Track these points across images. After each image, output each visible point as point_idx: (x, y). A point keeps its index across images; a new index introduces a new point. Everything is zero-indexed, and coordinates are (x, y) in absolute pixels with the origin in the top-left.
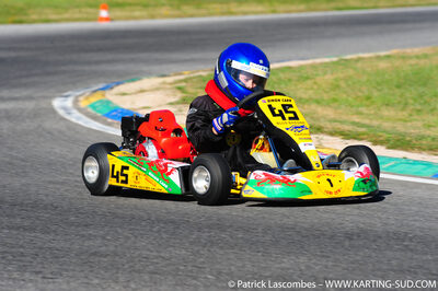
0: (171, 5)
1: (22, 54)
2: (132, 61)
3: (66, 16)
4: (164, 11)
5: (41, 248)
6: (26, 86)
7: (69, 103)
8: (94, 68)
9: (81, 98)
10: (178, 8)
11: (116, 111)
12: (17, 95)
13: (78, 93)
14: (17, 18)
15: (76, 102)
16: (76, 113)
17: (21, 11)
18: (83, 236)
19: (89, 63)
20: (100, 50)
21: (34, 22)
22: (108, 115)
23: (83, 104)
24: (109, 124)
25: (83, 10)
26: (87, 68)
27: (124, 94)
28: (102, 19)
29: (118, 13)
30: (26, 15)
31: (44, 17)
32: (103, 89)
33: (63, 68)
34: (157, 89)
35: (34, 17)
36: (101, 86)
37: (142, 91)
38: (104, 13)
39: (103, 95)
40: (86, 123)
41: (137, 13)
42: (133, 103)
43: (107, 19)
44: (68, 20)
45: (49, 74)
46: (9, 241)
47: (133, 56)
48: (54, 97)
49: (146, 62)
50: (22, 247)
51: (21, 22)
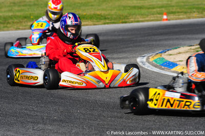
0: (198, 12)
1: (125, 37)
2: (177, 39)
3: (147, 19)
4: (195, 15)
5: (125, 126)
6: (125, 52)
7: (144, 59)
8: (158, 43)
9: (150, 57)
10: (202, 13)
11: (166, 62)
12: (121, 57)
13: (149, 55)
14: (124, 21)
15: (148, 59)
16: (147, 64)
17: (126, 17)
18: (145, 120)
19: (156, 41)
20: (161, 34)
21: (132, 22)
22: (162, 65)
23: (151, 60)
24: (163, 69)
25: (155, 16)
26: (154, 43)
27: (171, 55)
28: (164, 20)
29: (172, 16)
30: (128, 19)
31: (136, 20)
32: (161, 53)
33: (143, 43)
34: (187, 52)
35: (132, 20)
36: (160, 51)
37: (180, 53)
38: (165, 17)
39: (161, 56)
40: (152, 69)
41: (181, 16)
42: (175, 59)
43: (167, 20)
44: (148, 21)
45: (136, 46)
46: (110, 123)
47: (177, 37)
48: (138, 57)
49: (183, 39)
50: (116, 125)
51: (126, 22)
